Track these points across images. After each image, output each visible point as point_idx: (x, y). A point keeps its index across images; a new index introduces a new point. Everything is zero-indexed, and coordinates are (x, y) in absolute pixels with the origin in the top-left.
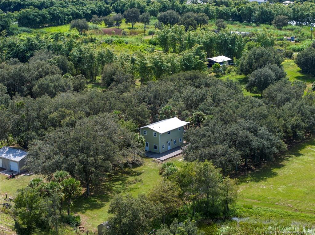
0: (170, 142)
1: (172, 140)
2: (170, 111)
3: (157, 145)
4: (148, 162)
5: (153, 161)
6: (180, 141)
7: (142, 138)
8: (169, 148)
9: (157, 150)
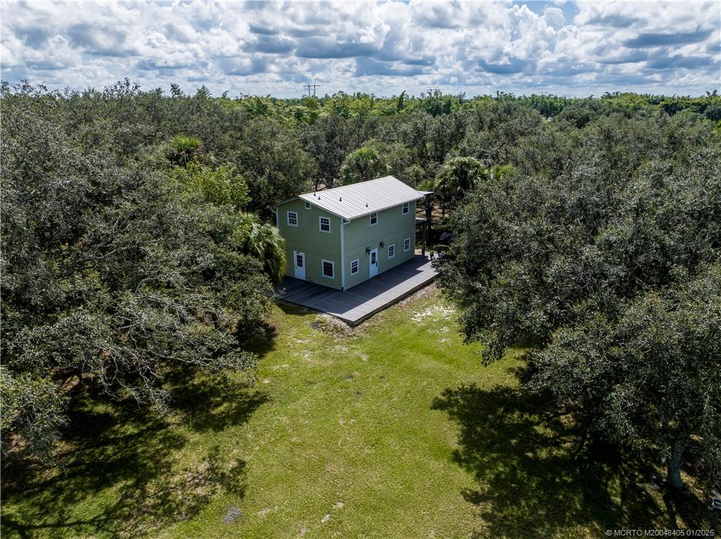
0: (376, 250)
1: (381, 245)
2: (372, 161)
3: (333, 263)
4: (294, 331)
5: (316, 325)
6: (407, 247)
7: (269, 234)
8: (374, 270)
9: (333, 278)
